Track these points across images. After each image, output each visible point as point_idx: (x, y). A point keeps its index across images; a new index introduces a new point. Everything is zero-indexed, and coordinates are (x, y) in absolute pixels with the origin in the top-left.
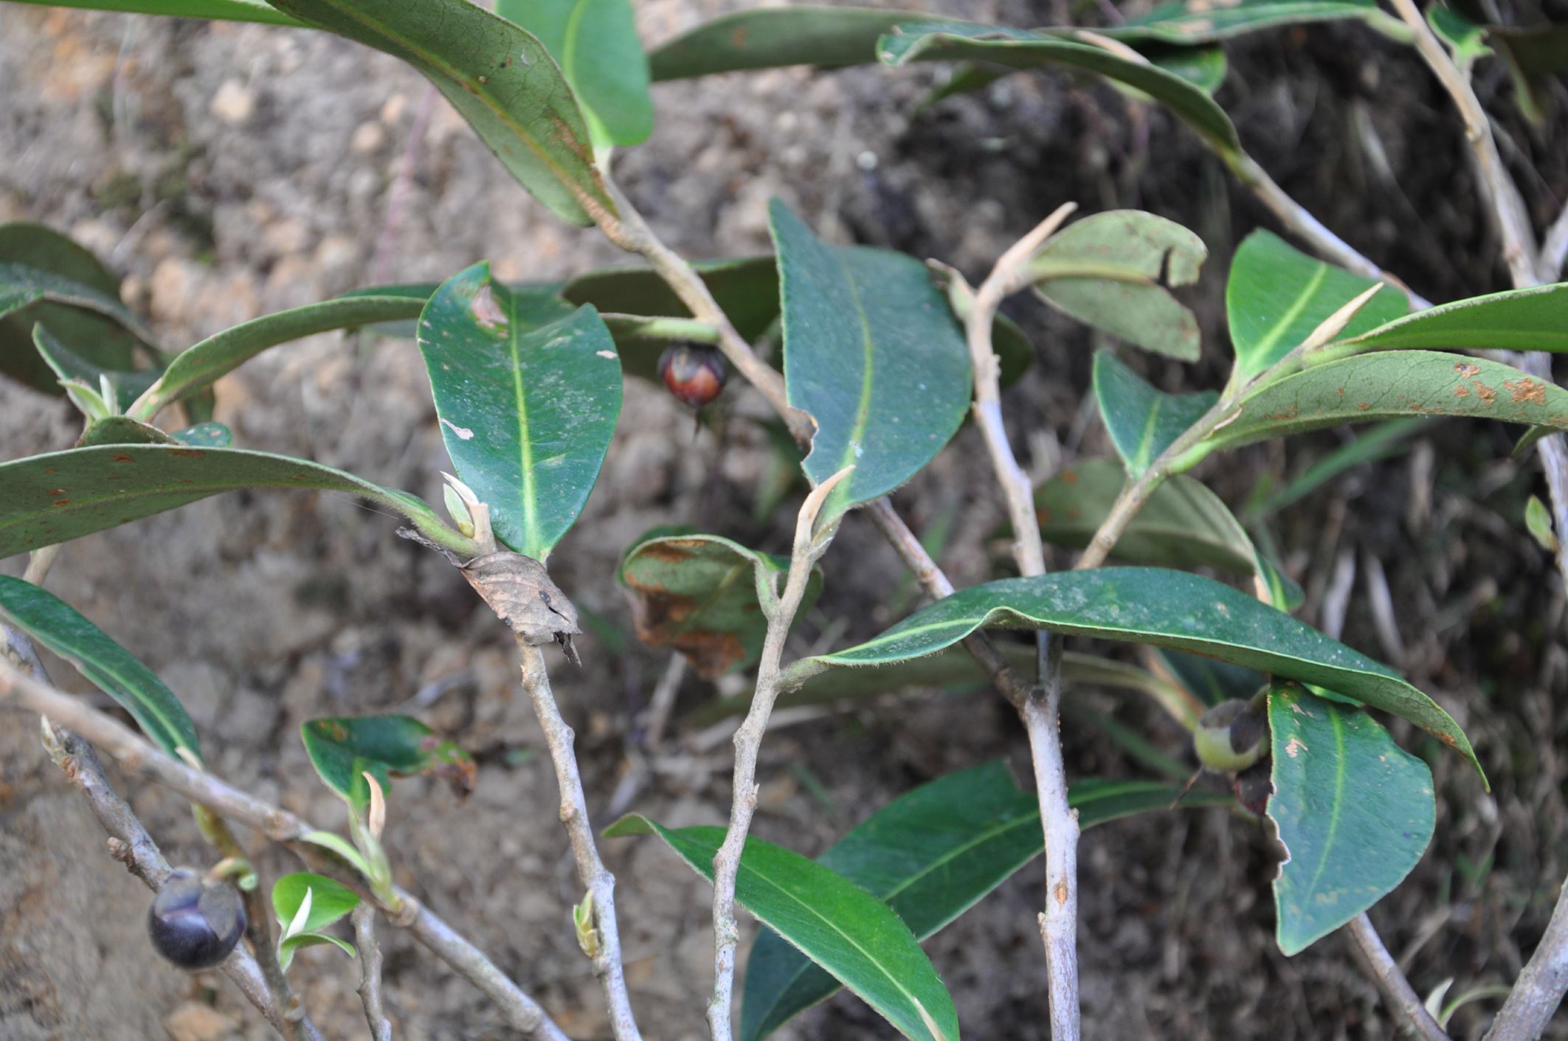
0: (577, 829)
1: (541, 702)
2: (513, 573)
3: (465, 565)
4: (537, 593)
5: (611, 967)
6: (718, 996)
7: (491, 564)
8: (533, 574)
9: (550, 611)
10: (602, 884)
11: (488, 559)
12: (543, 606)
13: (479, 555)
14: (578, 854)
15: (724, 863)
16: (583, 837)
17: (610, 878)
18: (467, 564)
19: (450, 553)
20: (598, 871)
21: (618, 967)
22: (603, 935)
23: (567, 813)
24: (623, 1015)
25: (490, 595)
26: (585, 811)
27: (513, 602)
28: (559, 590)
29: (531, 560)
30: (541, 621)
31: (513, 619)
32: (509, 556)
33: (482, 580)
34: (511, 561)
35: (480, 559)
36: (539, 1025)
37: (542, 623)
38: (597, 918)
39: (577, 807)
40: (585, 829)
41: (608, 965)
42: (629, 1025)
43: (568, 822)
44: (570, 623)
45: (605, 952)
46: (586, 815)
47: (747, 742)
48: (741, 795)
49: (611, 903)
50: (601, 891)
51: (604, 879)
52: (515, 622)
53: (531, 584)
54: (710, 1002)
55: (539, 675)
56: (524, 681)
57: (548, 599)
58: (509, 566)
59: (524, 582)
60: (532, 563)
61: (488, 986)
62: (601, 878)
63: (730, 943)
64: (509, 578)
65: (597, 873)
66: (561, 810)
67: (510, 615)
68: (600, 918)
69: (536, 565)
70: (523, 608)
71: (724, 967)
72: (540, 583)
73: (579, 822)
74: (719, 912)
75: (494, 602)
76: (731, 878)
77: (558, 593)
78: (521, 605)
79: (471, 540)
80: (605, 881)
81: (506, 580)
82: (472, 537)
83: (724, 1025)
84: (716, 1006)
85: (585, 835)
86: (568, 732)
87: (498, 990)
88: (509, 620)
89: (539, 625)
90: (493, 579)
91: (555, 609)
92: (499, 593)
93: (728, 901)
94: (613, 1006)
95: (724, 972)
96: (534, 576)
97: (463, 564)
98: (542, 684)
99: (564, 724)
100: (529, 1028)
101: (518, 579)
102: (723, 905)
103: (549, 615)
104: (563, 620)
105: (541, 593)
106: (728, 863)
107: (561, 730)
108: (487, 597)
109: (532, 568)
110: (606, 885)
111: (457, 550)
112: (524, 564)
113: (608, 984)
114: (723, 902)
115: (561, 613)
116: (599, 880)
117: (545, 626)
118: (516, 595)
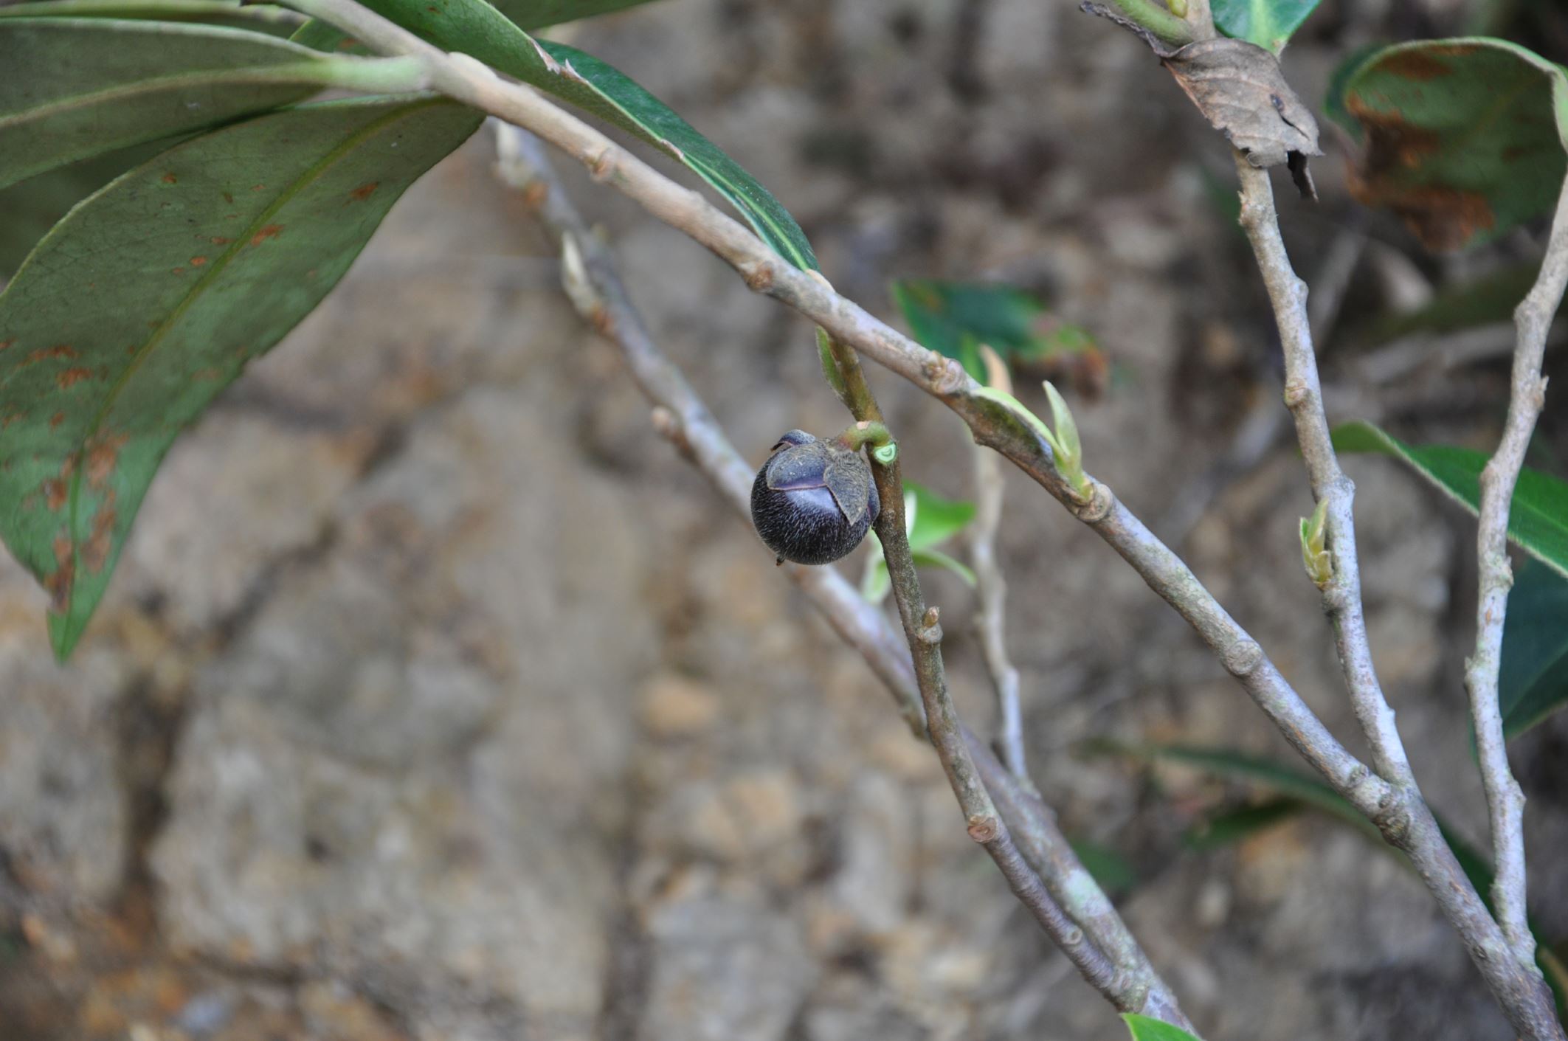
0: (1308, 417)
1: (1266, 245)
2: (1237, 68)
3: (1172, 54)
4: (1267, 97)
5: (1348, 601)
6: (1482, 655)
7: (1209, 54)
8: (1263, 71)
9: (1283, 123)
10: (1339, 492)
11: (1204, 47)
12: (1275, 115)
13: (1193, 41)
14: (1307, 451)
15: (1496, 479)
16: (1316, 427)
17: (1349, 486)
18: (1177, 52)
19: (1152, 37)
20: (1335, 474)
21: (1356, 603)
22: (1338, 561)
23: (1297, 394)
24: (1361, 666)
25: (1204, 97)
26: (1319, 394)
27: (1235, 108)
28: (1295, 94)
29: (1261, 50)
30: (1273, 135)
31: (1233, 131)
32: (1232, 45)
33: (1194, 75)
34: (1236, 52)
35: (1193, 46)
36: (1257, 668)
37: (1273, 137)
38: (1331, 537)
39: (1311, 388)
40: (1320, 417)
41: (1345, 598)
42: (1369, 680)
43: (1296, 407)
44: (1309, 140)
45: (1341, 582)
46: (1320, 399)
47: (1535, 320)
48: (1523, 390)
49: (1350, 518)
50: (1337, 501)
51: (1342, 486)
52: (1237, 135)
53: (1260, 84)
54: (1470, 663)
55: (1266, 208)
56: (1242, 215)
57: (1281, 106)
58: (1233, 58)
59: (1252, 81)
60: (1263, 54)
61: (1194, 610)
62: (1338, 484)
63: (1502, 586)
64: (1232, 75)
65: (1334, 477)
66: (1287, 391)
67: (1230, 125)
68: (1334, 537)
69: (1269, 58)
70: (1248, 115)
71: (1493, 617)
72: (1272, 84)
73: (1311, 407)
74: (1487, 545)
75: (1208, 106)
76: (1505, 500)
77: (1294, 100)
78: (1246, 111)
79: (1182, 20)
80: (1344, 488)
81: (1227, 76)
82: (1183, 16)
83: (1490, 694)
84: (1480, 668)
85: (1319, 426)
86: (1301, 288)
87: (1207, 616)
88: (1229, 132)
89: (1269, 140)
90: (1209, 75)
91: (1291, 120)
92: (1216, 94)
93: (1501, 530)
94: (1348, 654)
95: (1492, 625)
96: (1264, 73)
97: (1170, 52)
98: (1269, 220)
99: (1295, 277)
100: (1244, 670)
101: (1244, 77)
102: (1493, 536)
103: (1284, 128)
104: (1299, 135)
105: (1272, 97)
106: (1502, 479)
107: (1291, 284)
108: (1199, 100)
109: (1263, 61)
110: (1345, 494)
111: (1163, 34)
112: (1252, 56)
113: (1343, 624)
114: (1494, 532)
115: (1298, 126)
116: (1336, 486)
117: (1277, 142)
118: (1240, 99)
